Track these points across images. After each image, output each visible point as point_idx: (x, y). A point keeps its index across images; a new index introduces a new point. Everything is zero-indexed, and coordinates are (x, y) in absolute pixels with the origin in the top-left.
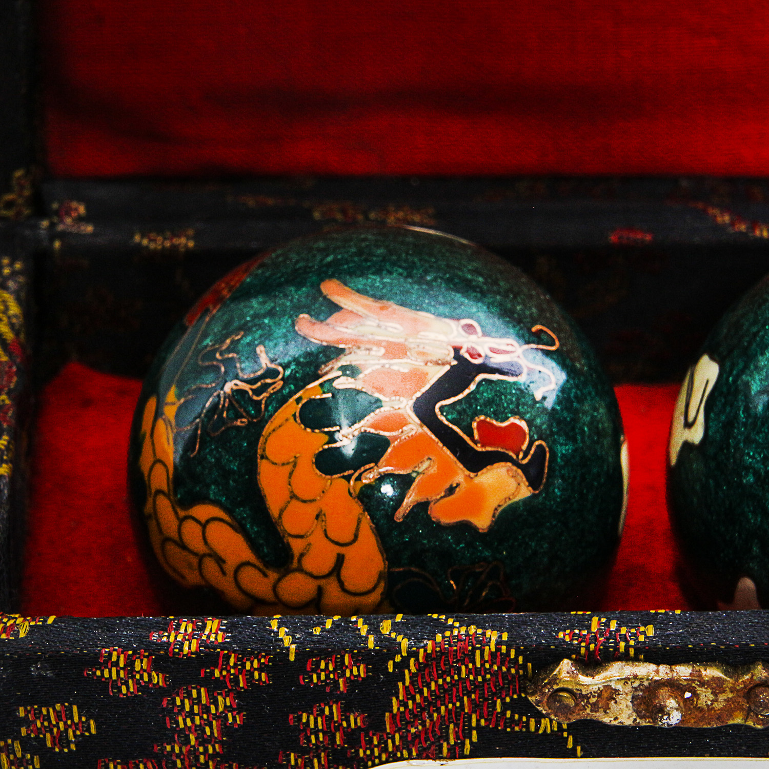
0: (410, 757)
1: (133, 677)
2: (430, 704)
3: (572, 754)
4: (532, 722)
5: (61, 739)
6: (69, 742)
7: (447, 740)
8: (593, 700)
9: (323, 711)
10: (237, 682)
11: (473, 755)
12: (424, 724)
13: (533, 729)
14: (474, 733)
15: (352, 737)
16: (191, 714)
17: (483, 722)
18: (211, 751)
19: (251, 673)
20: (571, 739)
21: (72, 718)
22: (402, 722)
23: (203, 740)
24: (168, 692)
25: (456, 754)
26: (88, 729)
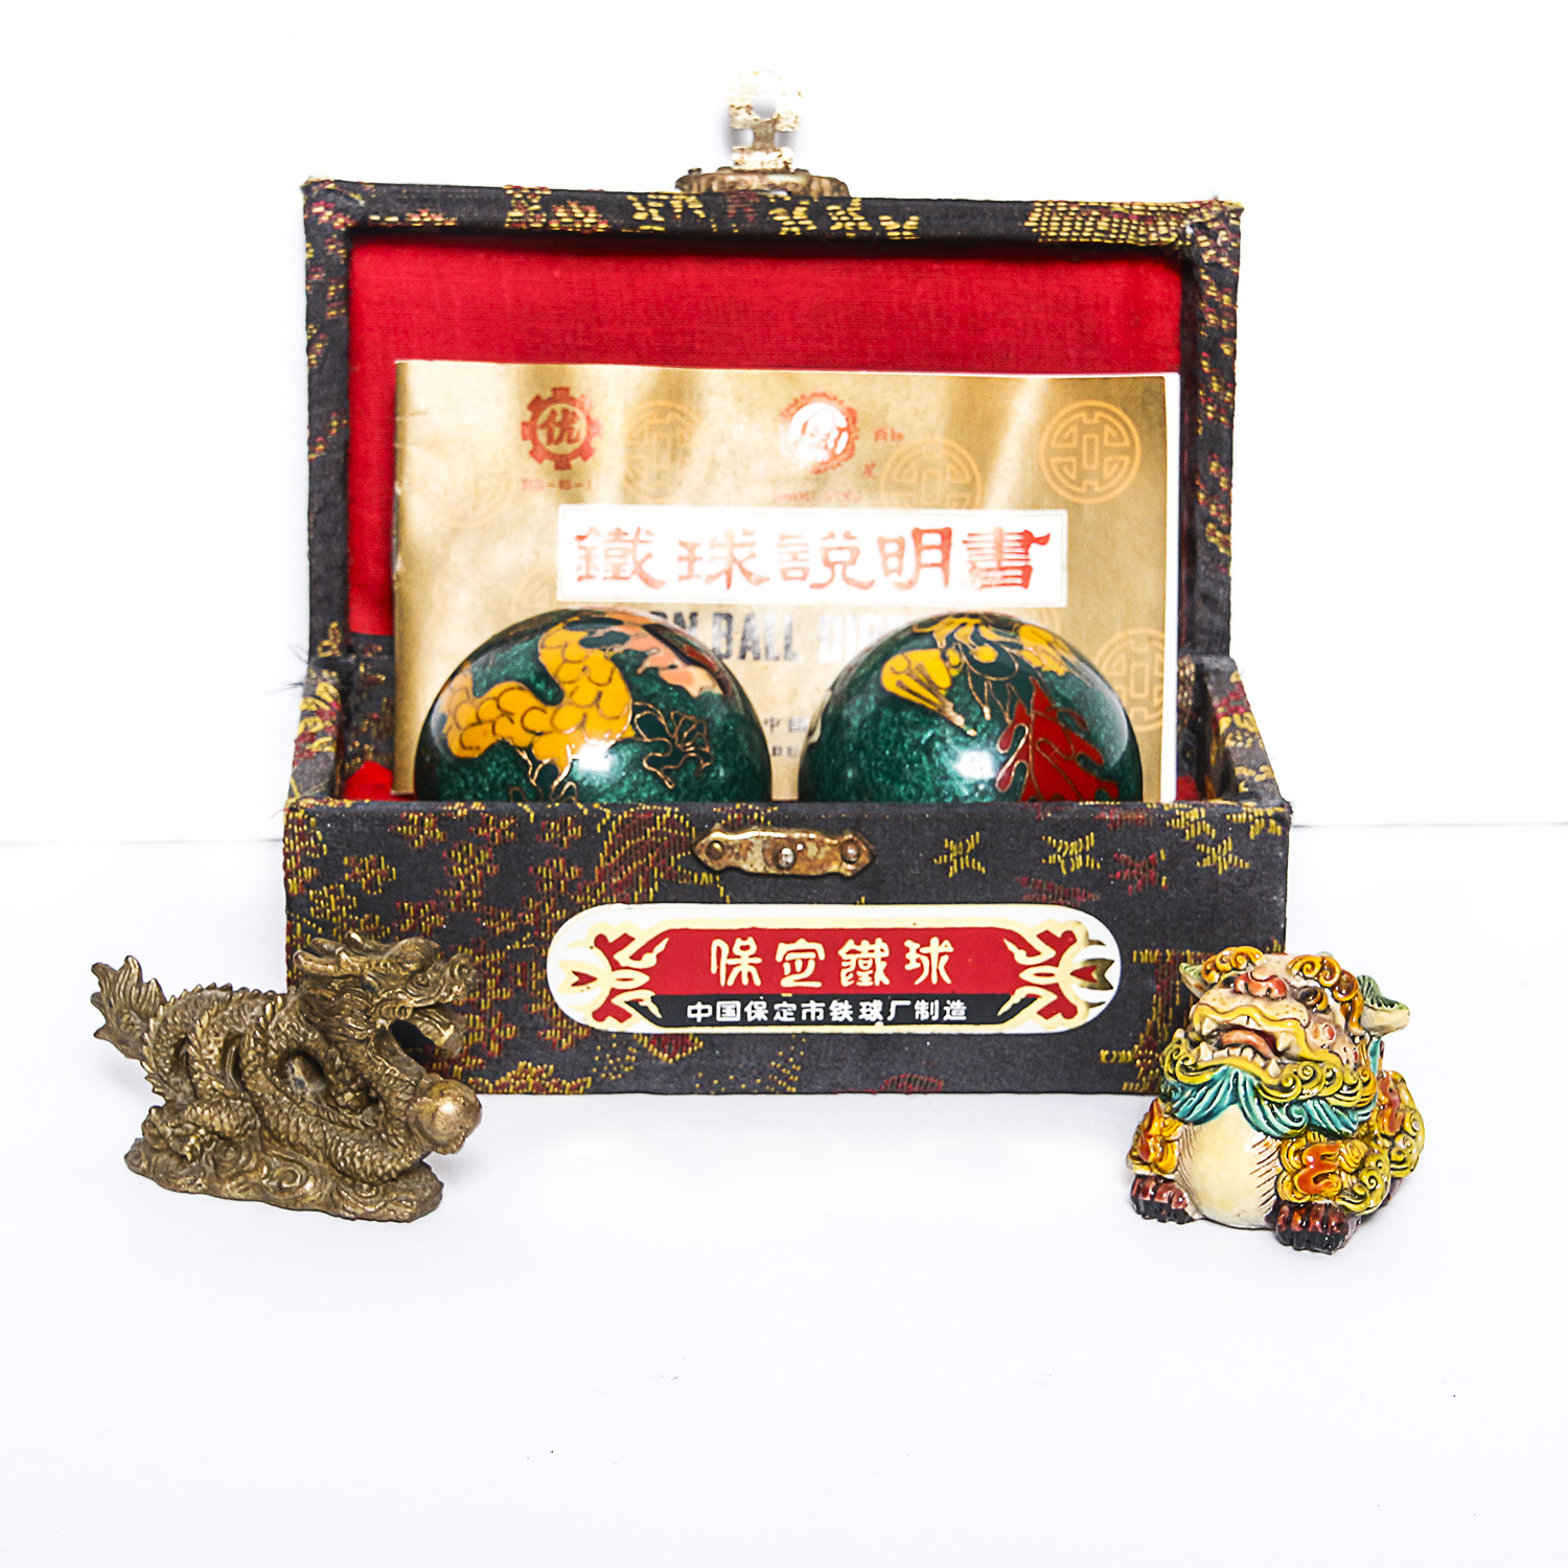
0: (612, 902)
1: (423, 833)
2: (626, 860)
3: (724, 902)
4: (696, 877)
5: (372, 884)
6: (377, 886)
7: (638, 889)
8: (736, 850)
9: (552, 864)
10: (493, 839)
11: (655, 901)
12: (621, 876)
13: (696, 880)
14: (656, 884)
15: (570, 885)
16: (462, 865)
17: (662, 875)
18: (474, 895)
19: (503, 832)
20: (722, 889)
21: (380, 866)
22: (605, 875)
23: (469, 887)
24: (446, 845)
25: (644, 900)
26: (391, 876)
